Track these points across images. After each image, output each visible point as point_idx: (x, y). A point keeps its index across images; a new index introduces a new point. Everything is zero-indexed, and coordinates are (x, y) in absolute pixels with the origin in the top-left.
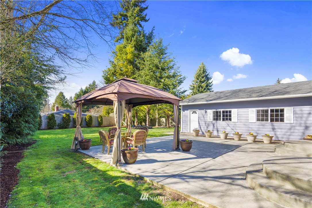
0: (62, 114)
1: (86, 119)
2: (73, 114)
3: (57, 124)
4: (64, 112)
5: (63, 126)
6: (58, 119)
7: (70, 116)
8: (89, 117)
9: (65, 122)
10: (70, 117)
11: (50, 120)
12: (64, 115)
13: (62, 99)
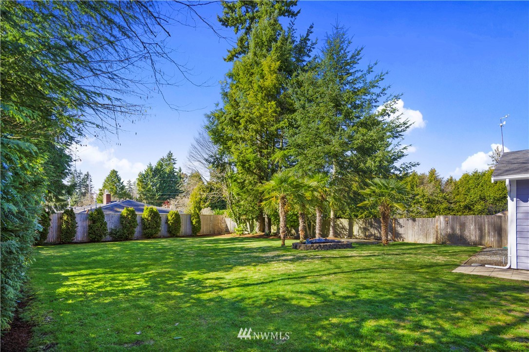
0: (118, 210)
1: (167, 220)
2: (142, 210)
3: (109, 231)
4: (122, 205)
5: (120, 235)
6: (111, 222)
7: (136, 213)
8: (173, 216)
9: (124, 227)
10: (136, 215)
11: (94, 222)
12: (124, 212)
13: (116, 183)
